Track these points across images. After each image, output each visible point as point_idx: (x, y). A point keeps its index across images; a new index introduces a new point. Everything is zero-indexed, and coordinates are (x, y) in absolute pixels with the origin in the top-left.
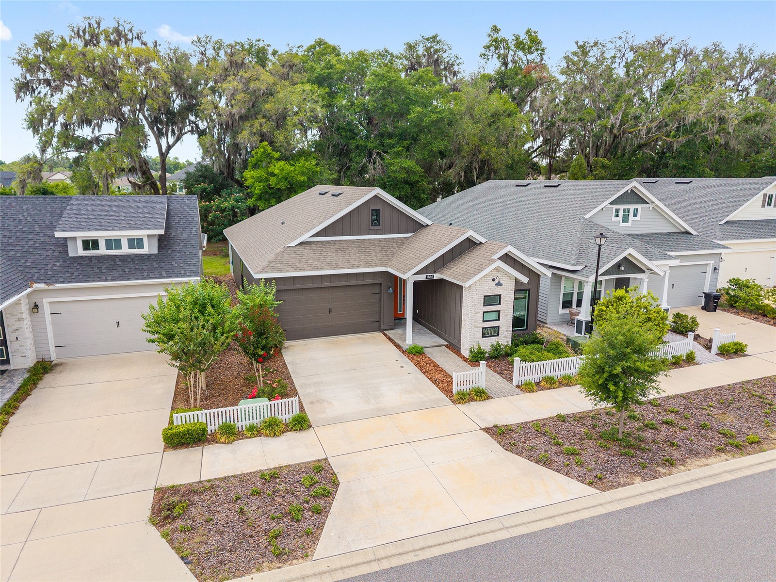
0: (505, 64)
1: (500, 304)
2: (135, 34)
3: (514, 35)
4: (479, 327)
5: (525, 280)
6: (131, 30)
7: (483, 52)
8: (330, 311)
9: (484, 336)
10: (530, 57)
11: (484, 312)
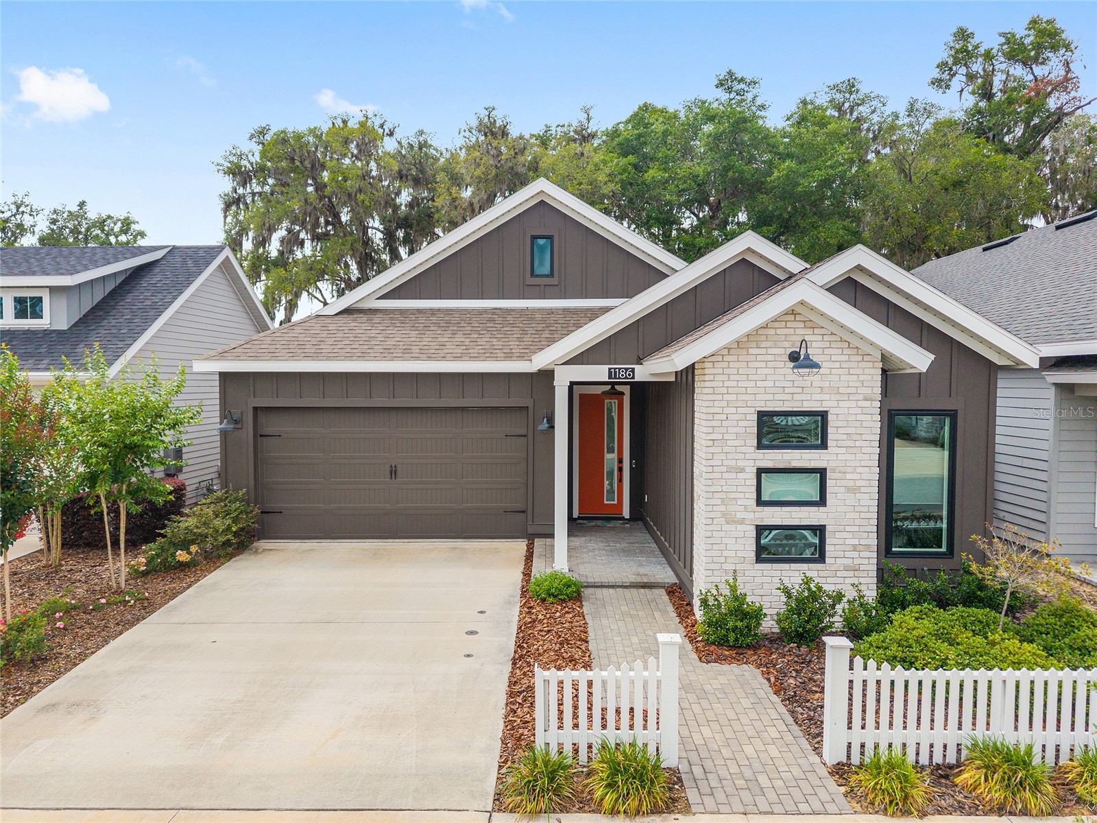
0: (987, 94)
1: (824, 445)
2: (387, 131)
3: (1003, 35)
4: (742, 522)
5: (918, 359)
6: (382, 126)
7: (937, 76)
8: (393, 472)
9: (763, 554)
10: (1039, 71)
11: (760, 471)
